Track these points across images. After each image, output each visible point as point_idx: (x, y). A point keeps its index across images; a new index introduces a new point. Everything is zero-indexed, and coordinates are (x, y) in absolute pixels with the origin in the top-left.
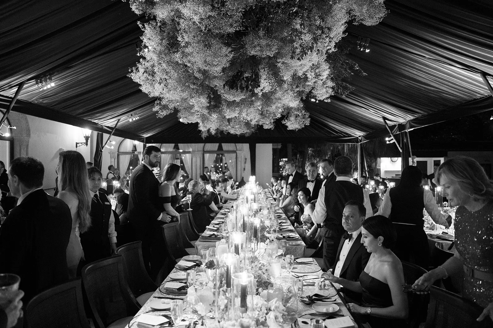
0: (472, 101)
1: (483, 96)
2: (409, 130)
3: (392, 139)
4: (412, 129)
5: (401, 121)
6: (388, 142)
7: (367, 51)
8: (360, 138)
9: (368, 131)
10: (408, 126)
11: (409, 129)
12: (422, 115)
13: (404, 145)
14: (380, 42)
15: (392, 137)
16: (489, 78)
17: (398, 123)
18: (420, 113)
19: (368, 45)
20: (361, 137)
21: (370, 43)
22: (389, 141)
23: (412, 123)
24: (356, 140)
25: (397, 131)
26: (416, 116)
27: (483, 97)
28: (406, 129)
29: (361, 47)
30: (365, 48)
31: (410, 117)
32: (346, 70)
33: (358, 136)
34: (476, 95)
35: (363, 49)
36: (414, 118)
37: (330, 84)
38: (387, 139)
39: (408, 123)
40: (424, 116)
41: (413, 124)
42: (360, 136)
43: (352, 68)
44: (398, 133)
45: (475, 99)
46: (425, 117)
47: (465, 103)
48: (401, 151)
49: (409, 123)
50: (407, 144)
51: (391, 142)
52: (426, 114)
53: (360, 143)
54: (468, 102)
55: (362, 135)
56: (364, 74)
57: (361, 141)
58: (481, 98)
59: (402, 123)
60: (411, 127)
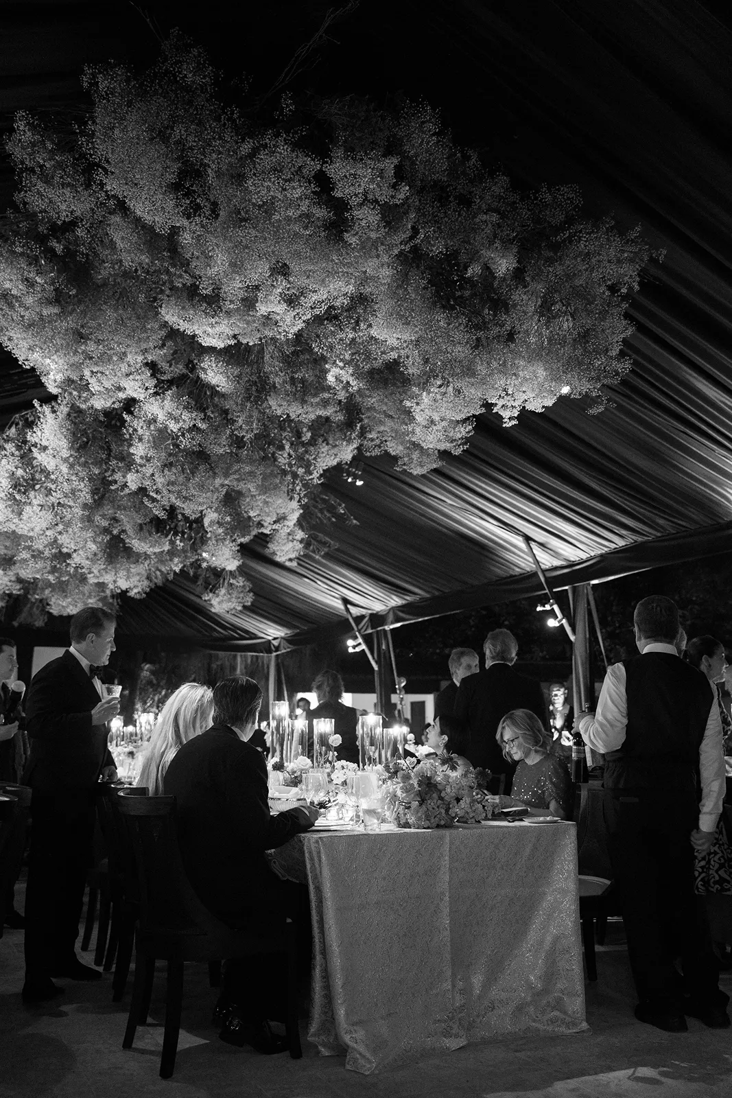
0: (507, 578)
1: (524, 571)
2: (392, 627)
3: (360, 644)
4: (398, 625)
5: (378, 607)
6: (351, 650)
7: (359, 483)
8: (276, 643)
9: (297, 627)
10: (391, 617)
11: (392, 623)
12: (420, 599)
13: (382, 655)
14: (378, 470)
15: (360, 640)
16: (533, 545)
17: (370, 612)
18: (419, 595)
19: (360, 473)
20: (278, 641)
21: (364, 471)
22: (354, 647)
23: (397, 613)
24: (267, 647)
25: (367, 626)
26: (408, 598)
27: (524, 574)
28: (386, 625)
29: (349, 476)
30: (356, 477)
31: (396, 601)
32: (321, 511)
33: (270, 638)
34: (513, 570)
35: (352, 479)
36: (404, 602)
37: (300, 535)
38: (350, 643)
39: (391, 613)
40: (423, 600)
41: (401, 614)
42: (275, 639)
43: (332, 509)
44: (370, 631)
45: (512, 576)
46: (426, 601)
47: (497, 581)
48: (376, 667)
49: (394, 611)
50: (387, 655)
51: (358, 649)
52: (428, 596)
53: (275, 654)
54: (501, 580)
55: (283, 635)
56: (355, 522)
57: (277, 649)
58: (521, 574)
59: (378, 612)
60: (397, 621)
